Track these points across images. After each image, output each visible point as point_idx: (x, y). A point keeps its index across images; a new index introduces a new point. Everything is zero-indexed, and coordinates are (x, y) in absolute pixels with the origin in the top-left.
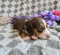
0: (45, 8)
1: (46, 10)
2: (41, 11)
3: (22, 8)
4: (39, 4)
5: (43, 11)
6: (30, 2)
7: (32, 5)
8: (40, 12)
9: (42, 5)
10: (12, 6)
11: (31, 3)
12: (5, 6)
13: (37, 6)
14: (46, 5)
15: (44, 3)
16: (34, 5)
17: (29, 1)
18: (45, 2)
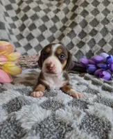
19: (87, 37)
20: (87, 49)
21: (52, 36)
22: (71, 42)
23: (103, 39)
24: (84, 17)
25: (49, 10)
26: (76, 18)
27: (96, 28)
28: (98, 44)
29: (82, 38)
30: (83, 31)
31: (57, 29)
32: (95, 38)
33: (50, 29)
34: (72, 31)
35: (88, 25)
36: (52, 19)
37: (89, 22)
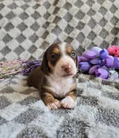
0: (94, 41)
1: (96, 46)
2: (86, 49)
3: (45, 42)
4: (81, 33)
5: (90, 48)
6: (61, 30)
7: (67, 35)
8: (84, 50)
9: (86, 35)
10: (25, 38)
11: (63, 33)
12: (11, 38)
13: (77, 39)
14: (96, 35)
15: (92, 32)
16: (71, 35)
17: (61, 27)
18: (95, 30)
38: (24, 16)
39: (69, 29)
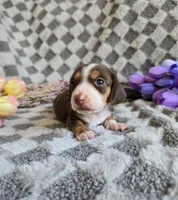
3: (96, 57)
4: (150, 40)
6: (119, 38)
7: (128, 45)
10: (70, 53)
11: (123, 42)
13: (142, 49)
14: (175, 42)
16: (134, 45)
17: (119, 34)
19: (138, 39)
20: (140, 58)
21: (83, 47)
22: (114, 52)
23: (169, 37)
24: (131, 6)
25: (75, 9)
26: (117, 11)
27: (154, 20)
28: (161, 46)
29: (131, 42)
30: (131, 31)
31: (89, 36)
32: (153, 37)
33: (79, 38)
34: (113, 34)
35: (140, 18)
36: (81, 22)
37: (140, 13)
38: (71, 23)
39: (132, 35)
